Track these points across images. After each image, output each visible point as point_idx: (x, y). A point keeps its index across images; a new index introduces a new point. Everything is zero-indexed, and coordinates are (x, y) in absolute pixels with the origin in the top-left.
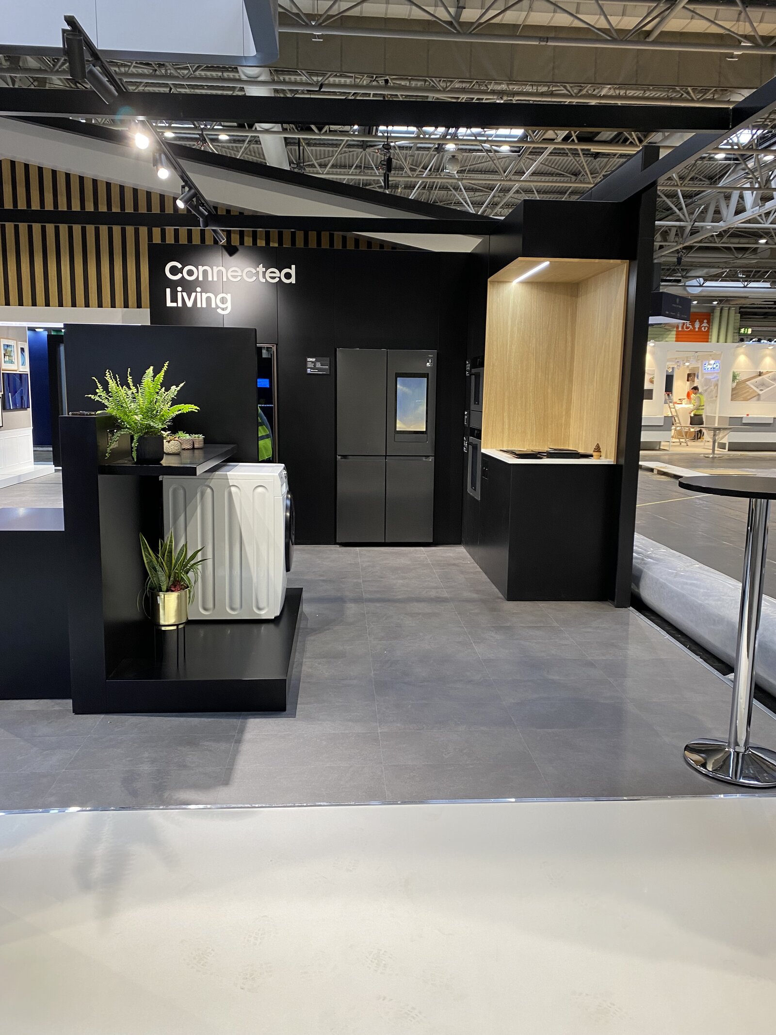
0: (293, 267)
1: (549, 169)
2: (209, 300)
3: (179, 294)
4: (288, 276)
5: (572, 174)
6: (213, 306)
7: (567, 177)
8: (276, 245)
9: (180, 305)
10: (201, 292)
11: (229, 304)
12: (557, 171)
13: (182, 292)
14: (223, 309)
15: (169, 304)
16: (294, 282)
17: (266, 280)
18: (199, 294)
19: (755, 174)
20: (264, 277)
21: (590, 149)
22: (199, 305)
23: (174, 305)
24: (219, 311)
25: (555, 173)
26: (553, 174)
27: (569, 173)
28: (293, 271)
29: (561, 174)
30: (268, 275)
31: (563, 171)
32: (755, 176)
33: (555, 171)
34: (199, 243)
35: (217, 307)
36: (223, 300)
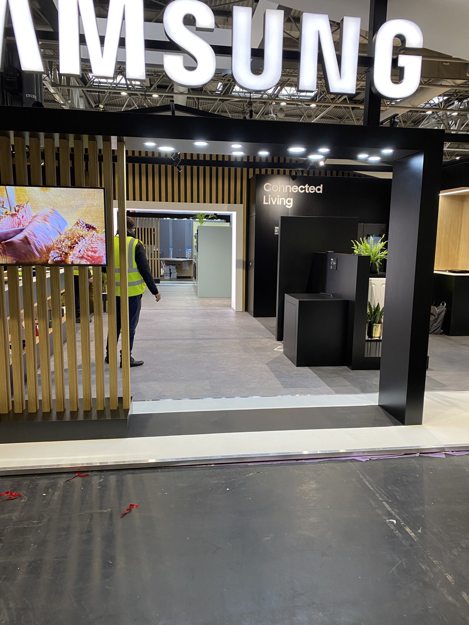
0: (322, 185)
1: (327, 115)
2: (283, 201)
3: (269, 199)
4: (319, 190)
5: (338, 118)
6: (285, 204)
7: (335, 119)
8: (306, 175)
9: (269, 204)
10: (279, 198)
11: (291, 203)
12: (330, 116)
13: (270, 197)
14: (289, 205)
15: (265, 203)
16: (321, 192)
17: (309, 192)
18: (278, 199)
19: (444, 121)
20: (308, 190)
21: (360, 107)
22: (278, 204)
23: (267, 203)
24: (287, 206)
25: (329, 117)
26: (327, 118)
27: (336, 117)
28: (321, 187)
29: (332, 118)
30: (310, 189)
31: (333, 116)
32: (443, 122)
33: (329, 116)
34: (264, 173)
35: (286, 204)
36: (289, 201)
